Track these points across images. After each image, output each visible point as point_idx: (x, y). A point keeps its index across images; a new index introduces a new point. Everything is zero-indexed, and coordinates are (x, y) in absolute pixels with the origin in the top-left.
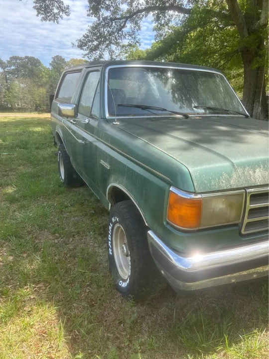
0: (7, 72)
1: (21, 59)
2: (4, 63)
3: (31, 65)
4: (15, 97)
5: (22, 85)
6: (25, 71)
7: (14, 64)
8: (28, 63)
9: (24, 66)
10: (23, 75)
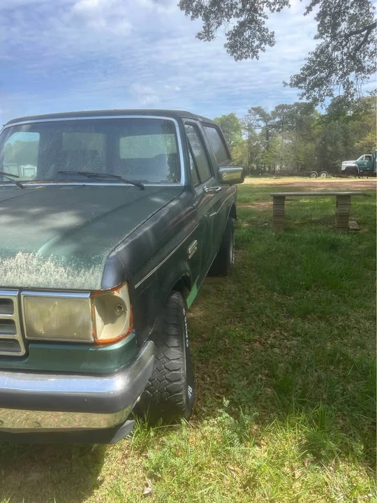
0: (269, 126)
1: (289, 107)
2: (268, 115)
3: (300, 113)
4: (274, 157)
5: (287, 141)
6: (293, 123)
7: (279, 115)
8: (297, 111)
9: (291, 116)
10: (290, 128)
